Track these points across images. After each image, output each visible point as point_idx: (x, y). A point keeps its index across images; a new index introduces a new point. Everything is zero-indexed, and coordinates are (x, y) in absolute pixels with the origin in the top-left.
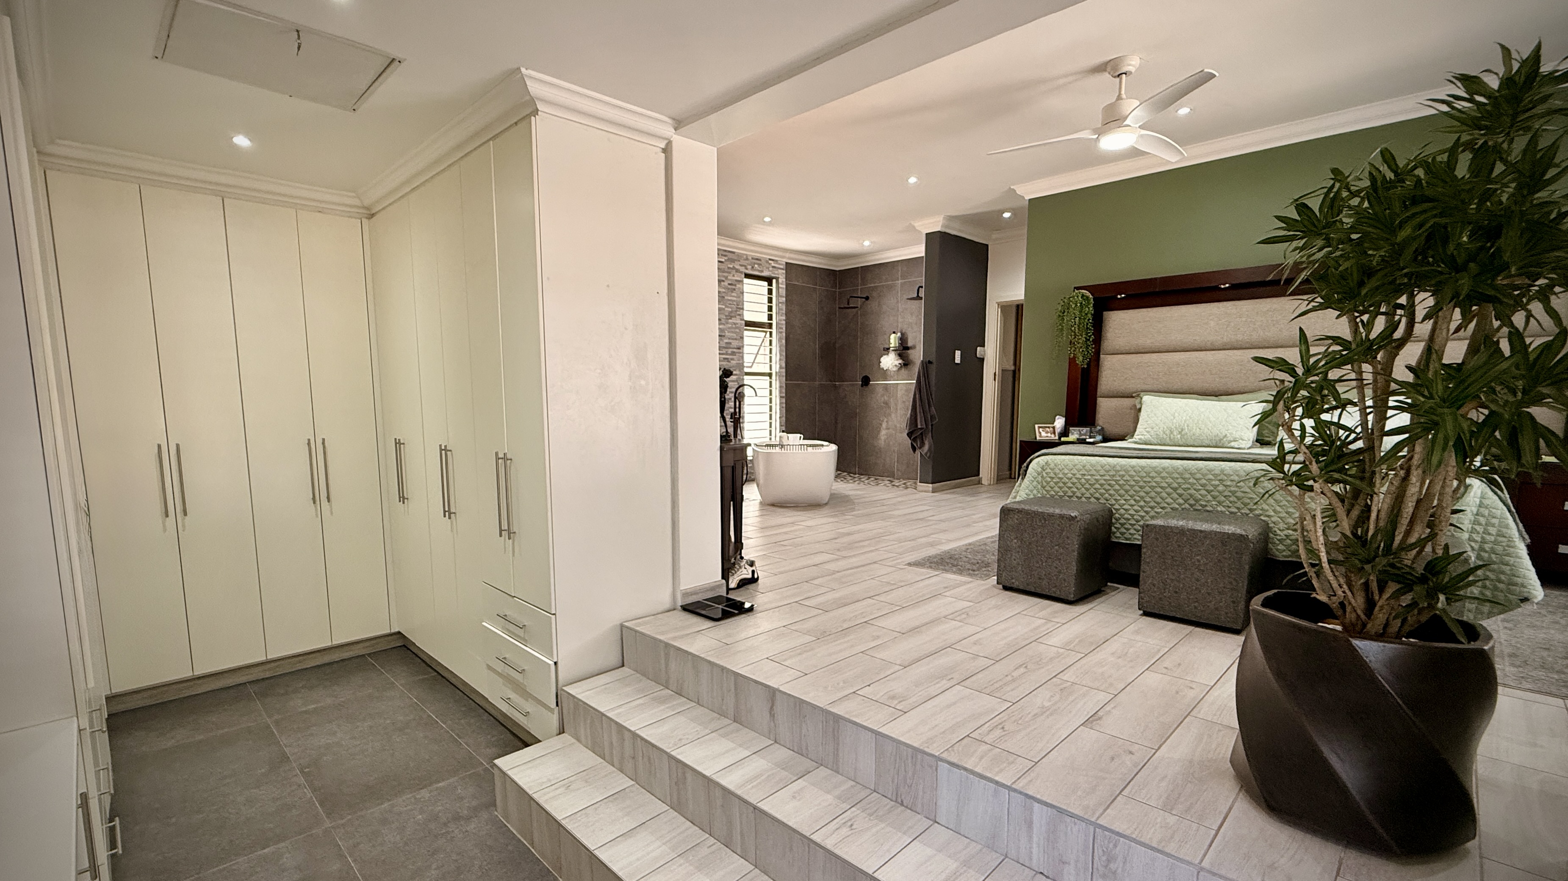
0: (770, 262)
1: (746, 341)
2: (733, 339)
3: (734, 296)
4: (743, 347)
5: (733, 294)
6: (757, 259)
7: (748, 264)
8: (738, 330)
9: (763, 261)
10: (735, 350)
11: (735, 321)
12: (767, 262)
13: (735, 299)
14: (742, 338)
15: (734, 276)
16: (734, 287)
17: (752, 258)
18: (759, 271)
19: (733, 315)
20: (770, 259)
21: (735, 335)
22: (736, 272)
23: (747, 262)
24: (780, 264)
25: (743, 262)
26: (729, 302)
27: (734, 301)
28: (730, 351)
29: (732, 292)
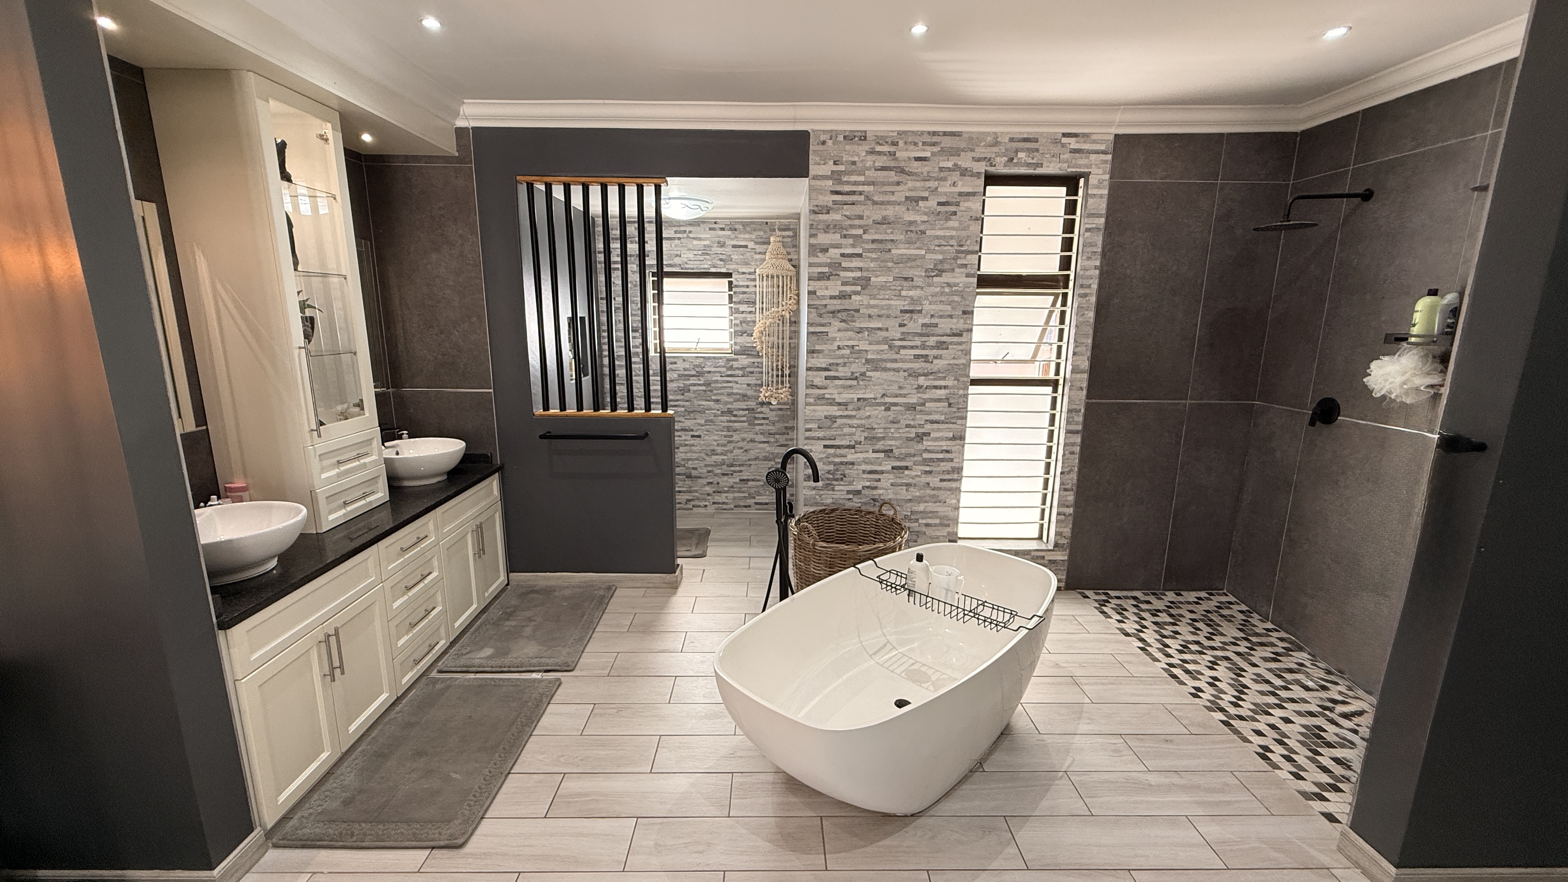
0: (1065, 140)
1: (979, 317)
2: (941, 317)
3: (953, 228)
4: (970, 330)
5: (951, 224)
6: (1026, 140)
7: (998, 155)
8: (956, 298)
9: (1042, 141)
10: (944, 339)
11: (951, 281)
12: (1056, 142)
13: (954, 233)
14: (968, 313)
15: (954, 184)
16: (952, 209)
17: (1012, 140)
18: (1029, 165)
19: (946, 266)
20: (1065, 135)
21: (949, 308)
22: (962, 175)
23: (995, 149)
24: (1094, 142)
25: (980, 152)
26: (937, 242)
27: (952, 237)
28: (932, 341)
29: (947, 219)
